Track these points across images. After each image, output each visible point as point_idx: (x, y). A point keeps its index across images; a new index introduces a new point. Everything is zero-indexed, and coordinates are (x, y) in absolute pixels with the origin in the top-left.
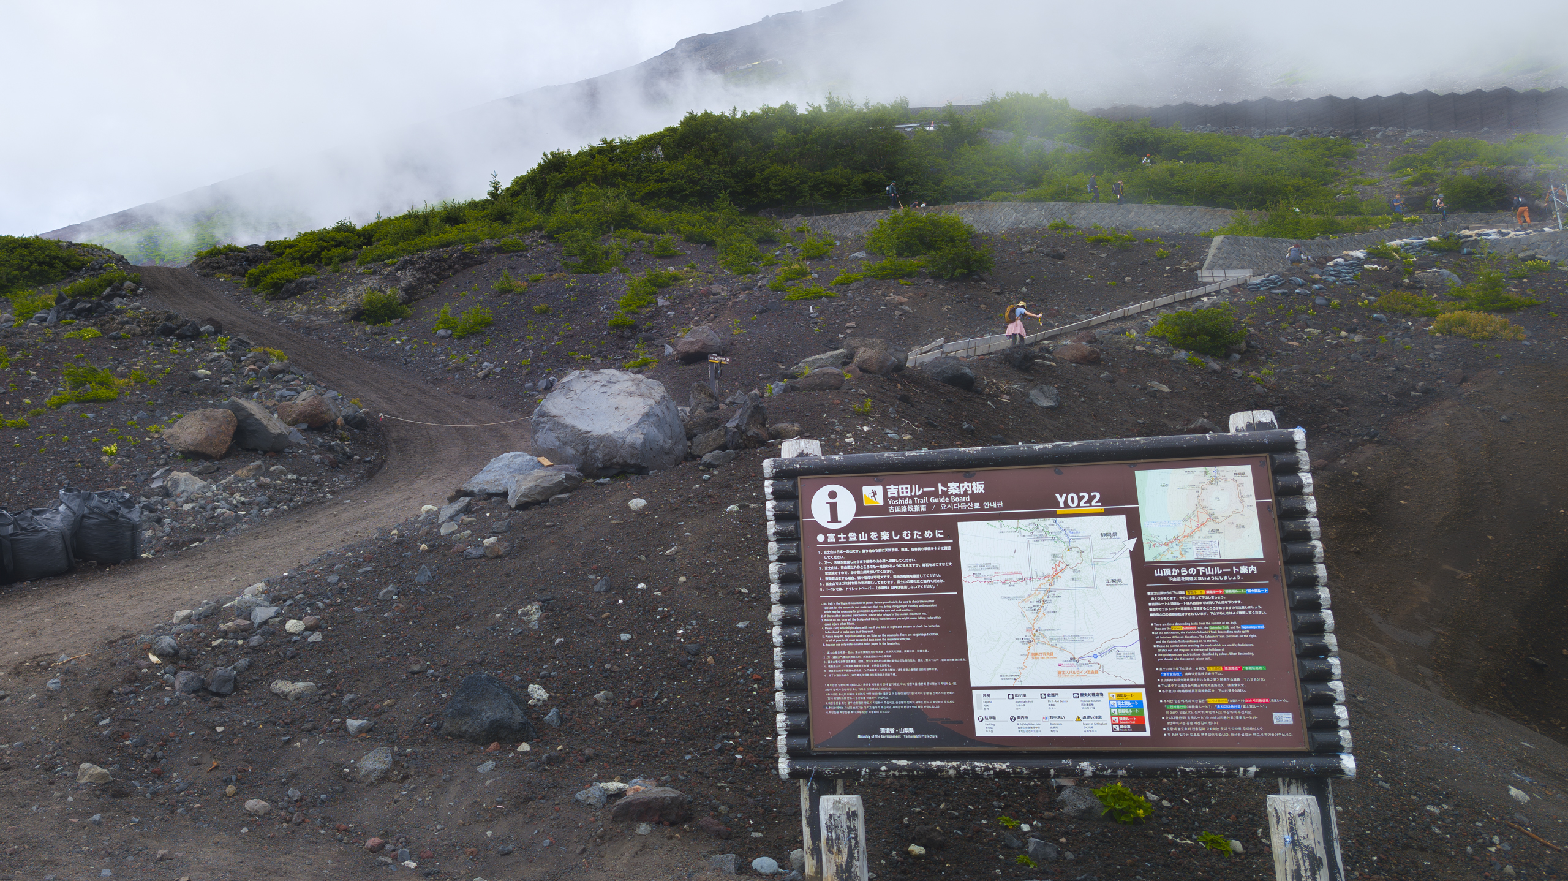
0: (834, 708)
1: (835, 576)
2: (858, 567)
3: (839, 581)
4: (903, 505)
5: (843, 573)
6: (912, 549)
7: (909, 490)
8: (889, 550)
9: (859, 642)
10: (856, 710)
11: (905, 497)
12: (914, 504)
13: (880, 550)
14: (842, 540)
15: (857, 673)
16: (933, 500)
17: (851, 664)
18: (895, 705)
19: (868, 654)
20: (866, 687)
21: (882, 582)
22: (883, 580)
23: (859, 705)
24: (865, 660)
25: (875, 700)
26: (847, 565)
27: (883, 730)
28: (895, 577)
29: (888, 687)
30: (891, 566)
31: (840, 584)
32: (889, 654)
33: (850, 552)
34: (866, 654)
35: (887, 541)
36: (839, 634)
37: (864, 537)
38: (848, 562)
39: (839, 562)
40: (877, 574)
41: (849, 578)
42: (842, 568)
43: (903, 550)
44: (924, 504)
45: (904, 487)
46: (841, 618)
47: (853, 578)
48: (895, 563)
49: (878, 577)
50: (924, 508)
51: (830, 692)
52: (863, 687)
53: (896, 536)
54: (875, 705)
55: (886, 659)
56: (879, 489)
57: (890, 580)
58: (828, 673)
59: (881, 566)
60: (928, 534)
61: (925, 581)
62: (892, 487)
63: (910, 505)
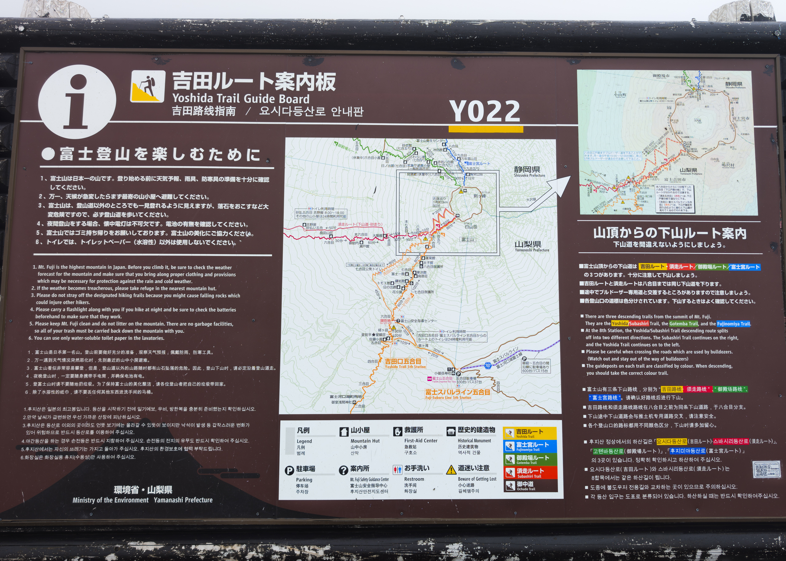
0: (36, 449)
1: (64, 219)
2: (107, 205)
3: (70, 228)
4: (197, 104)
5: (79, 215)
6: (204, 179)
7: (210, 80)
8: (165, 178)
9: (93, 335)
10: (75, 453)
11: (202, 92)
12: (215, 103)
13: (148, 179)
14: (85, 158)
15: (83, 388)
16: (248, 99)
17: (75, 372)
18: (145, 445)
19: (107, 356)
20: (97, 413)
21: (145, 233)
22: (148, 228)
23: (80, 445)
24: (100, 365)
25: (111, 436)
26: (88, 201)
27: (118, 490)
28: (168, 224)
29: (136, 413)
30: (164, 206)
31: (72, 233)
32: (143, 356)
33: (97, 179)
34: (103, 356)
35: (162, 162)
36: (60, 320)
37: (123, 155)
38: (91, 196)
39: (74, 196)
40: (138, 219)
41: (90, 224)
42: (79, 205)
43: (187, 179)
44: (233, 104)
45: (203, 74)
46: (67, 292)
47: (96, 224)
48: (172, 201)
49: (140, 223)
50: (231, 111)
51: (32, 421)
52: (92, 413)
53: (178, 156)
54: (109, 445)
55: (138, 364)
56: (160, 76)
57: (159, 229)
58: (32, 388)
59: (147, 205)
60: (233, 154)
61: (219, 234)
62: (183, 73)
63: (208, 104)
